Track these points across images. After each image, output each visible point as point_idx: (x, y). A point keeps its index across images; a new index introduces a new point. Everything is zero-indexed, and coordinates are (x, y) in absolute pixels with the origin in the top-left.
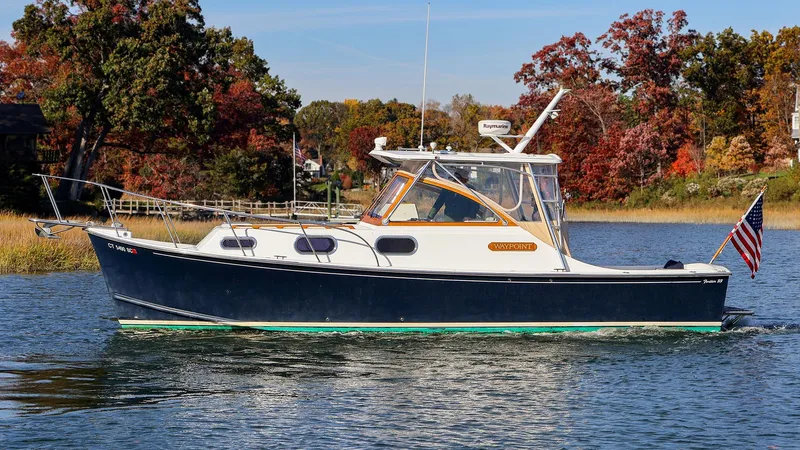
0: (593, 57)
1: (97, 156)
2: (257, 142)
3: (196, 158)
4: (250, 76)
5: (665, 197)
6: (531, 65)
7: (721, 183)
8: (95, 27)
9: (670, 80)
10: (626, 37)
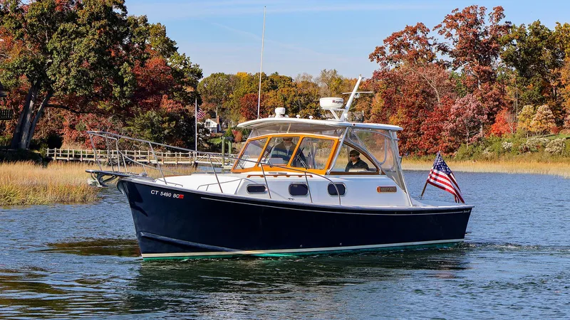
0: (431, 42)
1: (43, 114)
2: (167, 105)
3: (120, 117)
4: (163, 53)
5: (485, 152)
6: (382, 48)
7: (529, 142)
8: (42, 14)
9: (491, 61)
10: (456, 27)
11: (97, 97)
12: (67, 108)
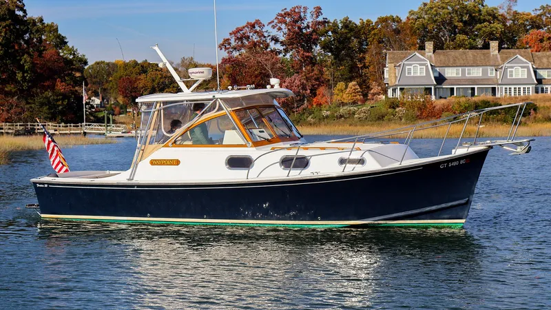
0: (266, 34)
2: (61, 87)
3: (23, 97)
4: (57, 46)
5: (309, 119)
6: (228, 39)
7: (342, 110)
9: (312, 48)
10: (285, 23)
11: (5, 82)
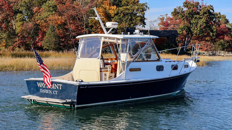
1: (190, 41)
2: (226, 38)
3: (212, 42)
4: (225, 23)
8: (189, 13)
11: (206, 36)
12: (197, 40)
